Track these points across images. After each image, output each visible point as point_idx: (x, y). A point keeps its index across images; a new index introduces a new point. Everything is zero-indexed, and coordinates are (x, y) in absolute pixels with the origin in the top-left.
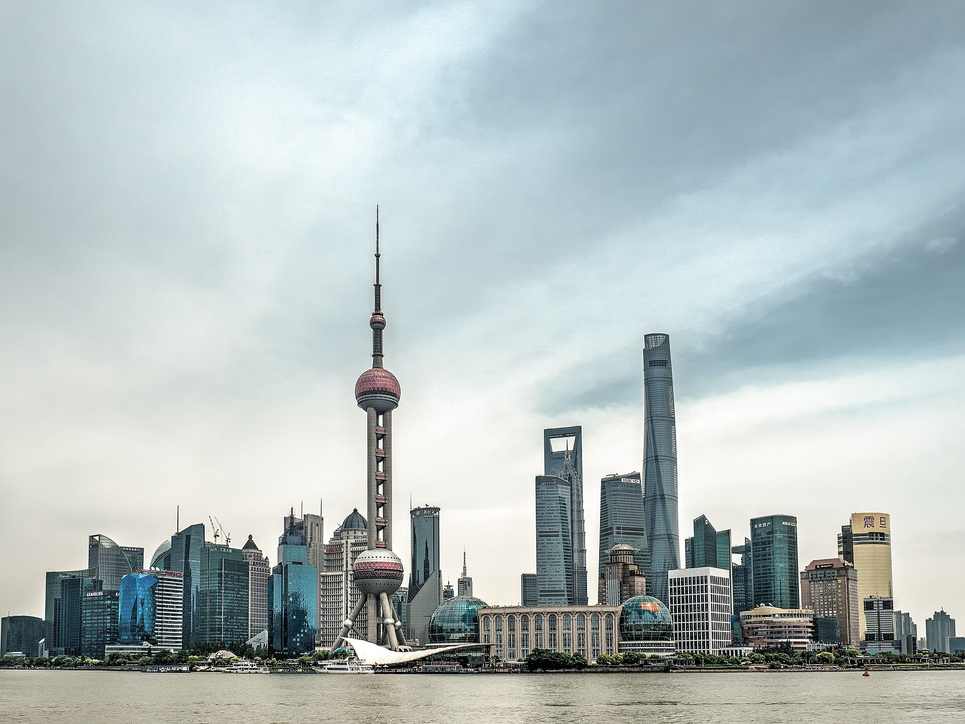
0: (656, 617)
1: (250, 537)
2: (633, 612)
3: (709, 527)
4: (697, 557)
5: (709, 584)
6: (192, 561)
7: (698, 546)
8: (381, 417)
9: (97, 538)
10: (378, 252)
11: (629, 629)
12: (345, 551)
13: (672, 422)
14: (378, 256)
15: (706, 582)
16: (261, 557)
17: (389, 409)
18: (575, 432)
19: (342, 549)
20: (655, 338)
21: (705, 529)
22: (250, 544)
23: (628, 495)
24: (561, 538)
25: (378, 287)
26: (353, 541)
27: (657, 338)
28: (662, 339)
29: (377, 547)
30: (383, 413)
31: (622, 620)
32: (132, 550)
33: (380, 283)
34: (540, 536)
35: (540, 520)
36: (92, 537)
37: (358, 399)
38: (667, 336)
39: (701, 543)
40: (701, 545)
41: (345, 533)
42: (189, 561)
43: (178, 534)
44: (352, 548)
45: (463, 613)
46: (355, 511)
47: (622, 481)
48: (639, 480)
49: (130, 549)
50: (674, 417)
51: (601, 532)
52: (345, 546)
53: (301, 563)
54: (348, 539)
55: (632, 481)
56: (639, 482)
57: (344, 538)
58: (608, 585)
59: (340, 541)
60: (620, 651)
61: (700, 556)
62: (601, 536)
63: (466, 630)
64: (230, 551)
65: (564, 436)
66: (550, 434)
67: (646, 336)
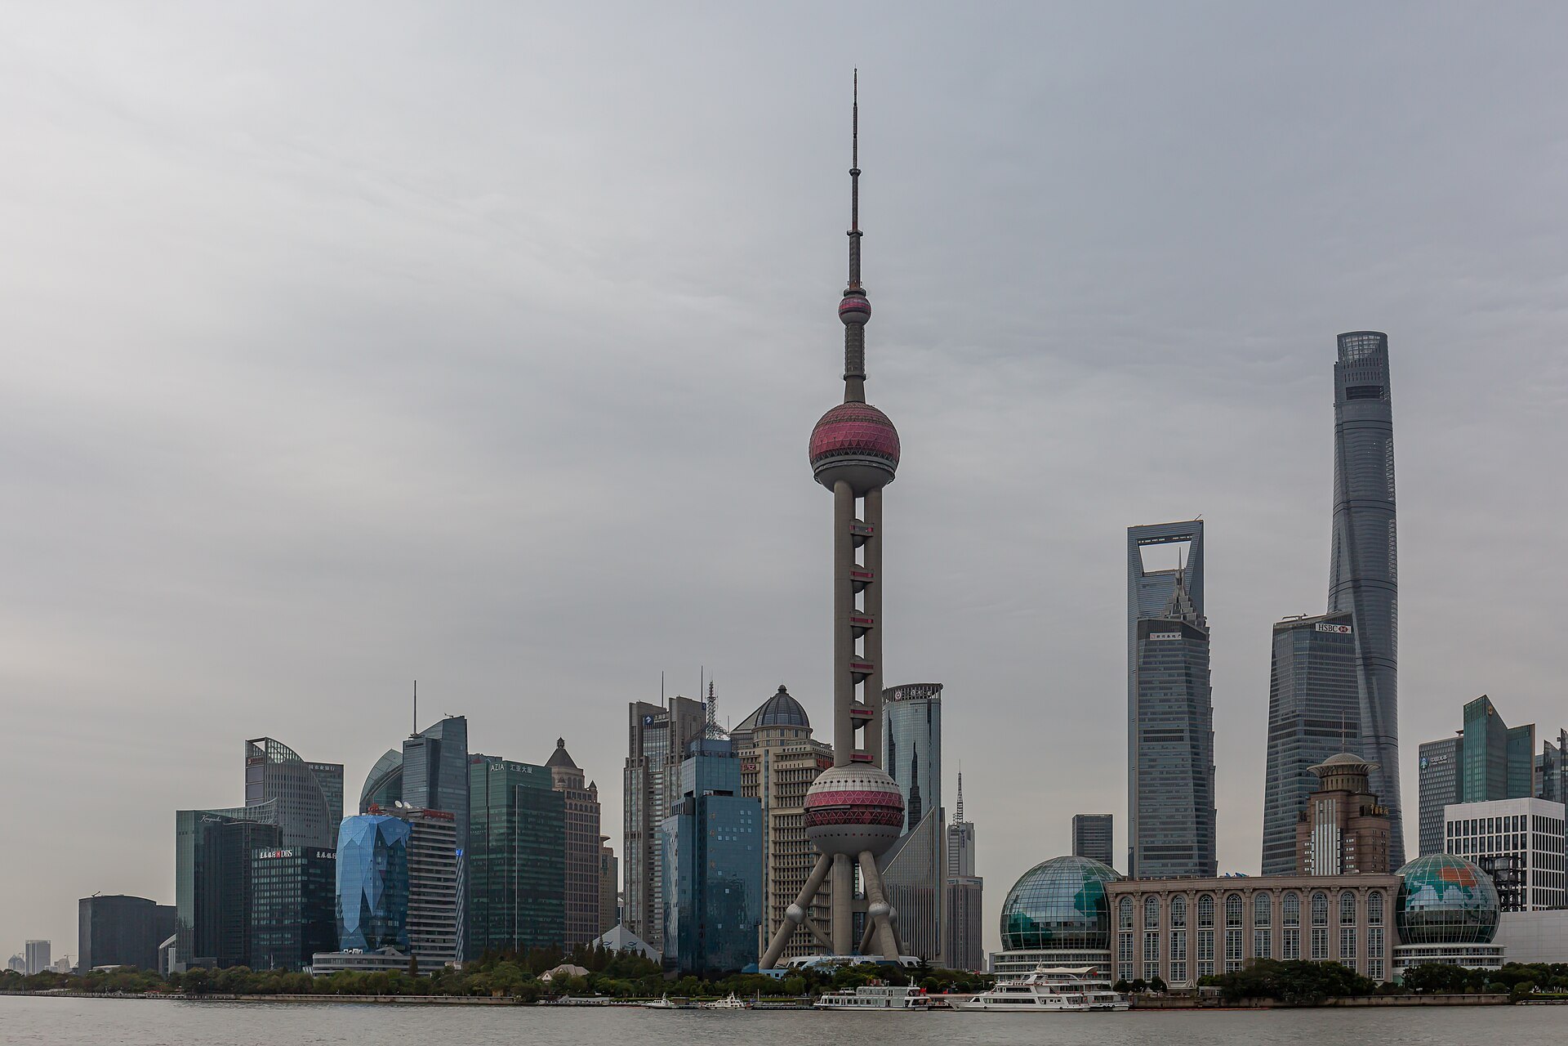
0: (1470, 897)
1: (561, 742)
2: (1425, 887)
3: (1493, 719)
4: (1469, 779)
5: (1529, 832)
6: (445, 790)
7: (1472, 757)
8: (860, 502)
9: (261, 745)
10: (855, 164)
11: (1417, 919)
12: (763, 770)
13: (1390, 510)
14: (855, 173)
15: (1524, 828)
16: (582, 781)
17: (878, 487)
18: (1192, 532)
19: (758, 765)
20: (1358, 341)
21: (1489, 722)
22: (561, 756)
23: (1328, 658)
24: (1188, 742)
25: (855, 235)
26: (779, 750)
27: (1362, 341)
28: (1373, 342)
29: (853, 762)
30: (864, 494)
31: (1400, 903)
32: (322, 768)
33: (860, 229)
34: (1146, 739)
35: (1145, 707)
36: (250, 743)
37: (816, 466)
38: (1384, 337)
39: (1480, 751)
40: (1478, 756)
41: (760, 737)
42: (439, 789)
43: (415, 736)
44: (776, 764)
45: (1077, 890)
46: (782, 690)
47: (1317, 630)
48: (1349, 628)
49: (317, 767)
50: (1394, 501)
51: (1271, 730)
52: (762, 759)
53: (730, 793)
54: (768, 745)
55: (1337, 629)
56: (1349, 632)
57: (760, 745)
58: (1315, 835)
59: (752, 750)
60: (1396, 964)
61: (1476, 777)
62: (1271, 739)
63: (1082, 924)
64: (530, 770)
65: (1169, 539)
66: (1140, 537)
67: (1340, 337)
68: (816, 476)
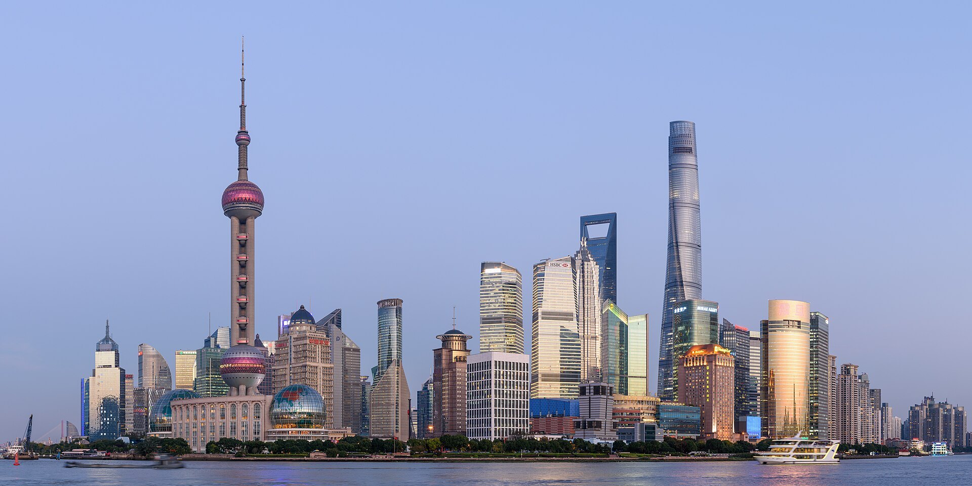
5: (493, 370)
18: (611, 219)
27: (682, 125)
60: (267, 438)
65: (600, 222)
66: (586, 221)
67: (672, 123)
68: (225, 214)
